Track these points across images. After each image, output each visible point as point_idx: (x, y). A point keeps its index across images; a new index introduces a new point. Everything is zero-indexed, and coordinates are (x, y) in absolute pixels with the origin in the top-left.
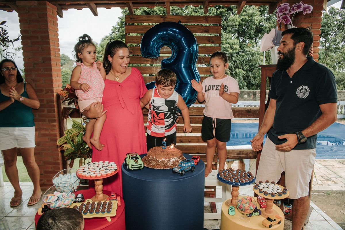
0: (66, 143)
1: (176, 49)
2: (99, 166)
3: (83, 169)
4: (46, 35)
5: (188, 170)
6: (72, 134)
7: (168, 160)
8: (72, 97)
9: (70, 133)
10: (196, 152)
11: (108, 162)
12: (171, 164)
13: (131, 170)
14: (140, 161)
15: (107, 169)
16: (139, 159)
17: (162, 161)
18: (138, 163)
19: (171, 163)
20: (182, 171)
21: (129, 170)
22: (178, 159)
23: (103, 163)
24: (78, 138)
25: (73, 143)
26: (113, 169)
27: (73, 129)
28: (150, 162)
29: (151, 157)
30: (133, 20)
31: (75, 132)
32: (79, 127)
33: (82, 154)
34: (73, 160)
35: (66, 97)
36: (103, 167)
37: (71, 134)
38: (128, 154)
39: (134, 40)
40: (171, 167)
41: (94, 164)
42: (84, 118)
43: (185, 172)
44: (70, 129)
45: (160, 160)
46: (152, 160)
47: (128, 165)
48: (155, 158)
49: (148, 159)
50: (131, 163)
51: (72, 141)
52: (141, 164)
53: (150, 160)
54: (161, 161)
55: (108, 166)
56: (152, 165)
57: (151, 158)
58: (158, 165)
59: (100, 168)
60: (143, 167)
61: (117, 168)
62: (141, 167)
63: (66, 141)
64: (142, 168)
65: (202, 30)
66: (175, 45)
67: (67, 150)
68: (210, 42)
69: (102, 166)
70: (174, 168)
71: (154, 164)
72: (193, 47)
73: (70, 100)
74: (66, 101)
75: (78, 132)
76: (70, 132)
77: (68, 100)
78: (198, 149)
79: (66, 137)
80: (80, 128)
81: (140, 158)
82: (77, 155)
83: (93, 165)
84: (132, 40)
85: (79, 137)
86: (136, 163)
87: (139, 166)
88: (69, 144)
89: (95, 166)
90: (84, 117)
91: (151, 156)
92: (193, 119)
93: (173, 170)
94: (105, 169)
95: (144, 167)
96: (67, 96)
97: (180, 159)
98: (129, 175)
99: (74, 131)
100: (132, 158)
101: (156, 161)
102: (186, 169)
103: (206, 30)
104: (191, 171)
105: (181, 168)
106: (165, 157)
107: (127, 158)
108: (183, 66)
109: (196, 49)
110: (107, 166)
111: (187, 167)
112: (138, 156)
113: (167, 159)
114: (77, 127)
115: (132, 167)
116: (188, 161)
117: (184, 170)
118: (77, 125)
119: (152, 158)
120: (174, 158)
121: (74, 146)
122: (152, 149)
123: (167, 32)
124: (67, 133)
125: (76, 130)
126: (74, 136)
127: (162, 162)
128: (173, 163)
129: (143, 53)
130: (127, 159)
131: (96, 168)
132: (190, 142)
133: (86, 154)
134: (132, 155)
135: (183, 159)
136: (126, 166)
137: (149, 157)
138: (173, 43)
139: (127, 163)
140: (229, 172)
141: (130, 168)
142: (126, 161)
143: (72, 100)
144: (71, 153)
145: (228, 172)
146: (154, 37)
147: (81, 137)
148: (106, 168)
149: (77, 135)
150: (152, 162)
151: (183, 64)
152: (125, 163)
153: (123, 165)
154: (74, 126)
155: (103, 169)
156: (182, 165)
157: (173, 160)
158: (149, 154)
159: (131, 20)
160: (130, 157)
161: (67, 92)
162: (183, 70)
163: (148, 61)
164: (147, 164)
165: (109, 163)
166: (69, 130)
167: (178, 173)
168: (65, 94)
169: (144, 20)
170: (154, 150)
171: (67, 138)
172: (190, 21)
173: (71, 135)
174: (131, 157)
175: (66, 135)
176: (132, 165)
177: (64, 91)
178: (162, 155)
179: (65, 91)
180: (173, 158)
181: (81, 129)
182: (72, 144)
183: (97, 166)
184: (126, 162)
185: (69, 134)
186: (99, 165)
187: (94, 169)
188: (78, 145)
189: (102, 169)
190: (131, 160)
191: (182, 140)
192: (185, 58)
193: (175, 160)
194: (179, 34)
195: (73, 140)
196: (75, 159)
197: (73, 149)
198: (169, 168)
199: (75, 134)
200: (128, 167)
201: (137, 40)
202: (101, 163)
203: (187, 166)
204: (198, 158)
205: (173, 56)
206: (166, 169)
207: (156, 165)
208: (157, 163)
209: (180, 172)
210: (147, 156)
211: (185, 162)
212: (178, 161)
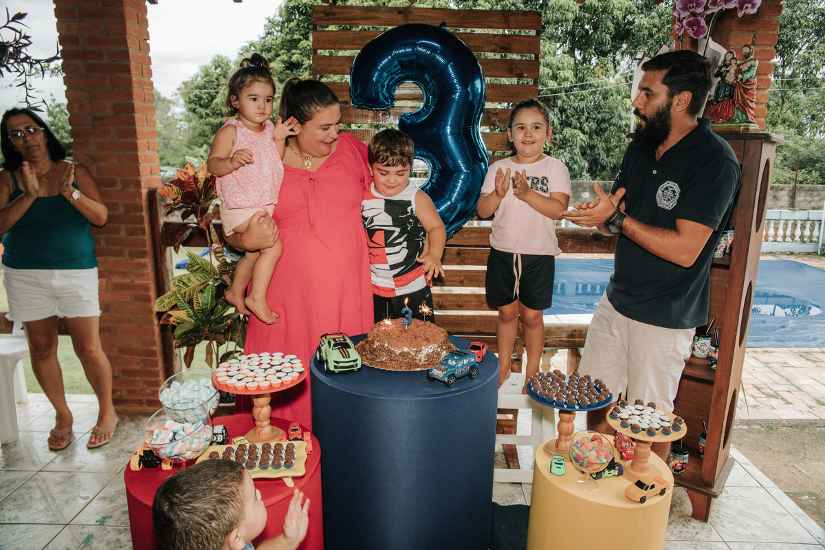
0: (175, 307)
1: (434, 89)
2: (261, 364)
3: (228, 371)
4: (122, 48)
5: (463, 373)
6: (189, 286)
7: (417, 351)
8: (189, 201)
9: (184, 284)
10: (473, 330)
11: (282, 354)
12: (423, 359)
13: (333, 372)
14: (353, 354)
15: (280, 371)
16: (350, 348)
17: (404, 352)
18: (349, 357)
20: (449, 377)
21: (329, 373)
22: (439, 350)
23: (270, 358)
24: (204, 297)
25: (192, 308)
26: (294, 370)
27: (191, 276)
28: (376, 355)
29: (377, 344)
30: (332, 17)
31: (195, 281)
32: (204, 269)
33: (211, 332)
34: (192, 347)
35: (176, 202)
36: (272, 366)
37: (187, 286)
38: (325, 335)
39: (334, 66)
40: (424, 366)
41: (249, 358)
42: (218, 250)
43: (457, 379)
44: (184, 275)
45: (398, 352)
46: (380, 349)
47: (327, 361)
48: (386, 345)
49: (371, 347)
50: (333, 357)
51: (190, 302)
52: (357, 360)
53: (375, 349)
54: (400, 354)
55: (282, 363)
56: (379, 362)
57: (377, 347)
58: (393, 362)
59: (266, 369)
60: (359, 366)
61: (303, 369)
62: (357, 365)
63: (175, 303)
64: (359, 370)
65: (494, 44)
66: (431, 80)
67: (179, 323)
68: (512, 73)
69: (269, 364)
70: (432, 370)
71: (384, 359)
72: (474, 86)
73: (187, 207)
74: (177, 209)
75: (202, 281)
76: (184, 281)
77: (179, 209)
78: (478, 323)
79: (174, 294)
80: (207, 271)
81: (353, 345)
82: (202, 336)
83: (249, 361)
84: (330, 65)
85: (205, 294)
86: (344, 357)
87: (352, 363)
88: (183, 309)
89: (253, 363)
90: (217, 248)
91: (378, 341)
92: (468, 253)
93: (428, 373)
94: (278, 371)
95: (363, 365)
96: (179, 199)
97: (444, 348)
98: (330, 385)
99: (193, 279)
100: (335, 345)
101: (390, 353)
102: (458, 373)
103: (505, 45)
104: (469, 376)
105: (447, 369)
106: (410, 344)
107: (322, 345)
108: (449, 129)
109: (480, 91)
110: (281, 365)
111: (461, 367)
112: (347, 342)
114: (198, 269)
115: (336, 367)
116: (462, 355)
117: (453, 374)
118: (198, 264)
119: (380, 346)
120: (430, 347)
121: (195, 315)
123: (413, 49)
124: (177, 284)
125: (199, 278)
126: (194, 290)
127: (403, 354)
128: (428, 358)
129: (356, 97)
130: (323, 349)
131: (256, 368)
132: (460, 307)
133: (222, 333)
134: (334, 340)
135: (450, 347)
136: (321, 363)
137: (373, 342)
138: (426, 76)
139: (324, 357)
140: (553, 380)
141: (332, 368)
142: (320, 352)
143: (190, 207)
144: (189, 332)
145: (551, 380)
146: (383, 59)
147: (210, 294)
148: (279, 368)
149: (201, 288)
150: (379, 354)
151: (451, 126)
152: (318, 356)
153: (314, 361)
154: (191, 267)
155: (272, 371)
156: (450, 362)
157: (427, 350)
158: (372, 337)
159: (326, 18)
160: (329, 343)
161: (178, 189)
162: (450, 139)
163: (367, 116)
164: (367, 358)
165: (283, 357)
166: (181, 278)
167: (442, 381)
168: (174, 193)
169: (357, 19)
170: (384, 328)
171: (178, 296)
172: (466, 23)
173: (187, 289)
174: (333, 343)
175: (174, 289)
176: (335, 362)
177: (171, 186)
178: (404, 340)
179: (175, 188)
180: (427, 346)
181: (210, 276)
182: (189, 309)
183: (258, 363)
184: (320, 354)
185: (181, 285)
186: (261, 362)
187: (252, 371)
188: (203, 313)
189: (269, 371)
190: (333, 349)
191: (442, 302)
192: (456, 112)
193: (431, 351)
194: (442, 54)
195: (192, 299)
196: (197, 345)
197: (193, 321)
198: (418, 369)
199: (195, 287)
200: (325, 366)
201: (340, 65)
202: (265, 355)
203: (461, 365)
204: (483, 347)
205: (426, 106)
206: (411, 370)
207: (388, 362)
208: (390, 356)
209: (446, 380)
210: (367, 342)
211: (455, 358)
212: (439, 354)
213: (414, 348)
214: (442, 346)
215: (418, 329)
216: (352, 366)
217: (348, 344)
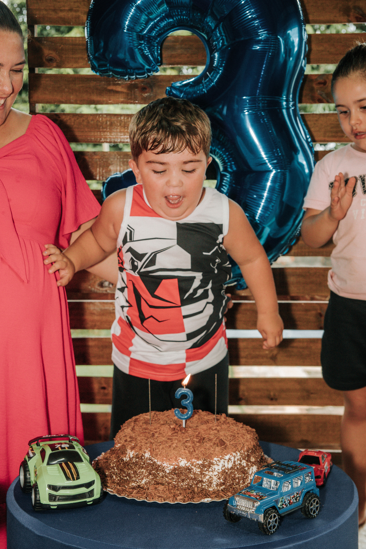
5: (293, 506)
7: (203, 466)
12: (215, 481)
13: (46, 509)
14: (86, 471)
16: (81, 461)
17: (180, 468)
18: (78, 478)
19: (215, 478)
20: (267, 513)
21: (39, 509)
22: (244, 463)
28: (129, 475)
29: (131, 453)
38: (36, 440)
39: (61, 11)
40: (216, 493)
43: (281, 517)
45: (168, 467)
46: (136, 464)
47: (36, 486)
48: (147, 455)
49: (119, 460)
50: (49, 478)
52: (92, 483)
53: (127, 464)
54: (173, 471)
56: (134, 488)
57: (131, 459)
58: (161, 488)
60: (97, 495)
62: (91, 493)
64: (96, 502)
66: (217, 26)
70: (233, 498)
71: (143, 482)
72: (287, 39)
78: (304, 428)
81: (88, 457)
84: (55, 10)
86: (68, 478)
87: (83, 490)
91: (132, 448)
93: (226, 506)
95: (104, 494)
97: (253, 459)
98: (37, 533)
100: (53, 457)
101: (154, 469)
102: (283, 505)
105: (261, 498)
106: (191, 453)
107: (30, 458)
109: (296, 49)
111: (289, 494)
112: (77, 450)
113: (200, 462)
115: (52, 498)
117: (274, 507)
119: (137, 457)
120: (227, 457)
122: (136, 421)
127: (177, 472)
128: (225, 479)
129: (95, 58)
130: (31, 464)
132: (273, 400)
134: (52, 447)
136: (25, 491)
137: (123, 451)
138: (208, 19)
139: (32, 479)
141: (44, 500)
142: (26, 470)
150: (135, 472)
152: (22, 477)
156: (265, 485)
157: (222, 463)
158: (122, 442)
160: (43, 453)
163: (117, 92)
164: (113, 482)
167: (253, 522)
170: (145, 426)
174: (49, 451)
176: (54, 488)
178: (180, 445)
180: (222, 455)
184: (25, 476)
190: (48, 464)
193: (230, 465)
198: (207, 500)
200: (33, 496)
201: (71, 10)
204: (323, 461)
205: (210, 69)
206: (196, 501)
207: (151, 487)
208: (155, 476)
209: (261, 518)
210: (113, 452)
211: (275, 474)
212: (243, 471)
213: (198, 459)
214: (248, 456)
215: (204, 427)
216: (82, 496)
217: (77, 453)
